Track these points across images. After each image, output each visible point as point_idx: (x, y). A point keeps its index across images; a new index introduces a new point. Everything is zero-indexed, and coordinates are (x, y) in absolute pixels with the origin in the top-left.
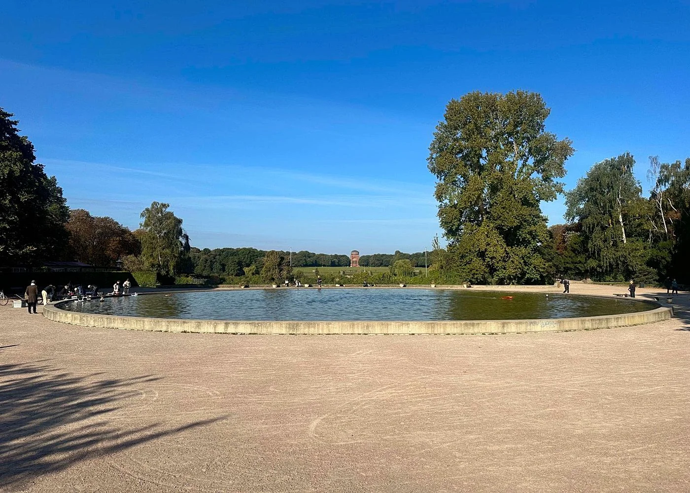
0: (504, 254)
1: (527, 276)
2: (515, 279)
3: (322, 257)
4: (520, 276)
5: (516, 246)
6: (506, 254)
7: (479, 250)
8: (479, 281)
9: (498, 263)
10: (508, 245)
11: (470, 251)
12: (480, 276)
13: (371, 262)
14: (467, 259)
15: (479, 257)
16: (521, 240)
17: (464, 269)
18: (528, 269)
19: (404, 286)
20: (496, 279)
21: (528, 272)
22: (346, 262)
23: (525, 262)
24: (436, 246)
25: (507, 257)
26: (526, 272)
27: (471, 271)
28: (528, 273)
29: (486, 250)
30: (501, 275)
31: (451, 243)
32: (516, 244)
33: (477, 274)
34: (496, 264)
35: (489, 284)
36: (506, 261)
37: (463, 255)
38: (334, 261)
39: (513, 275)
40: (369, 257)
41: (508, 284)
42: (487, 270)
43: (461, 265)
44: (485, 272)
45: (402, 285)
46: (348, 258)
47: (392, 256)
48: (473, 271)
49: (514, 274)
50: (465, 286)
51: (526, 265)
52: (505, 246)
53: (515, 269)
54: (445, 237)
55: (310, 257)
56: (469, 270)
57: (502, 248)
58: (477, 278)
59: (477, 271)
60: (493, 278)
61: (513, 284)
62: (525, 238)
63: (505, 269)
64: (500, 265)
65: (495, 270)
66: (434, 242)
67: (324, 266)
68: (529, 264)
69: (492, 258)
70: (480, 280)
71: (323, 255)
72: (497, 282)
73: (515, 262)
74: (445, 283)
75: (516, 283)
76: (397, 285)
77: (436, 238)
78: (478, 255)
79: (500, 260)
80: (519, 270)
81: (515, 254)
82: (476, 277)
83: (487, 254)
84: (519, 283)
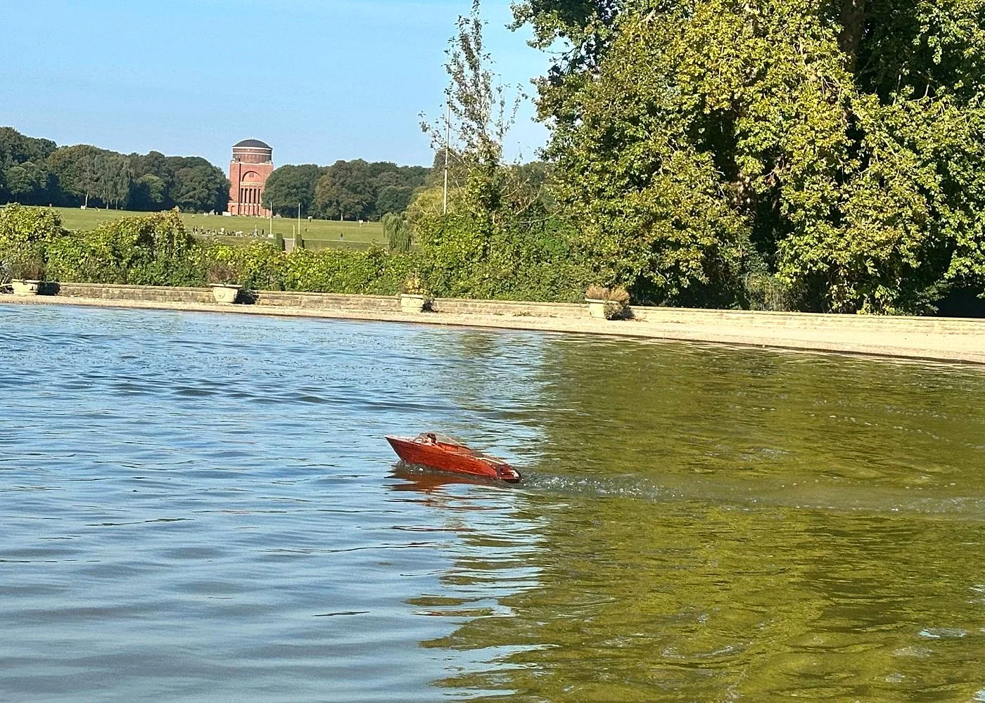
0: (840, 136)
1: (958, 265)
2: (886, 281)
3: (86, 159)
4: (915, 264)
5: (909, 89)
6: (851, 133)
7: (703, 104)
8: (686, 283)
9: (799, 187)
10: (864, 86)
11: (652, 110)
12: (693, 261)
13: (321, 193)
14: (633, 156)
15: (700, 149)
16: (937, 59)
17: (612, 214)
18: (961, 227)
19: (242, 298)
20: (786, 276)
21: (961, 242)
22: (201, 192)
23: (950, 187)
24: (469, 73)
25: (852, 152)
26: (953, 240)
27: (648, 226)
28: (964, 251)
29: (738, 108)
30: (813, 254)
31: (564, 66)
32: (908, 80)
33: (676, 245)
34: (789, 193)
35: (746, 307)
36: (847, 178)
37: (611, 131)
38: (144, 185)
39: (876, 261)
40: (312, 172)
41: (851, 309)
42: (735, 223)
43: (599, 193)
44: (722, 235)
45: (225, 294)
46: (216, 172)
47: (420, 172)
48: (662, 229)
49: (884, 254)
50: (598, 309)
51: (952, 203)
52: (846, 89)
53: (891, 222)
54: (528, 30)
55: (23, 159)
56: (637, 222)
57: (831, 102)
58: (675, 269)
59: (679, 225)
60: (773, 270)
61: (877, 307)
62: (963, 45)
63: (836, 218)
64: (809, 196)
65: (787, 228)
66: (458, 49)
67: (96, 203)
68: (971, 198)
69: (770, 157)
70: (693, 280)
71: (92, 152)
72: (792, 293)
73: (893, 184)
74: (504, 287)
75: (895, 303)
76: (202, 293)
77: (468, 29)
78: (692, 133)
79: (810, 170)
80: (913, 228)
81: (900, 141)
82: (669, 263)
83: (745, 135)
84: (908, 304)
